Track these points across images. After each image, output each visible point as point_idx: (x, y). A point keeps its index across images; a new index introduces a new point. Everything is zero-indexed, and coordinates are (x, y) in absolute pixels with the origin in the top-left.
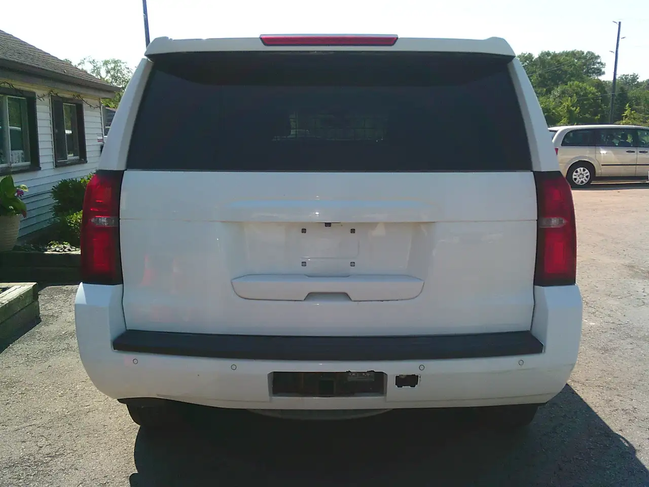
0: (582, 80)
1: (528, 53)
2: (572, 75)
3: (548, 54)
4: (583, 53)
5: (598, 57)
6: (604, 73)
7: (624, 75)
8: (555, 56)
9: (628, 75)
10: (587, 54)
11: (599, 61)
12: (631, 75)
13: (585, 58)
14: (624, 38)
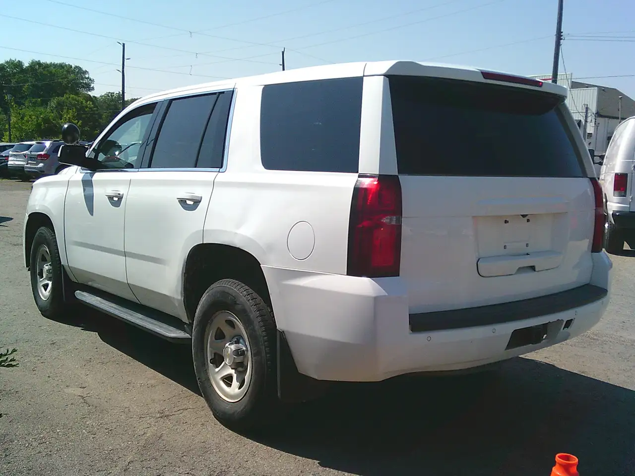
0: (77, 94)
1: (17, 60)
2: (66, 87)
3: (39, 63)
4: (71, 67)
5: (86, 72)
6: (93, 89)
7: (109, 93)
8: (46, 66)
9: (114, 93)
10: (75, 68)
11: (87, 76)
12: (117, 94)
13: (73, 72)
14: (128, 59)
